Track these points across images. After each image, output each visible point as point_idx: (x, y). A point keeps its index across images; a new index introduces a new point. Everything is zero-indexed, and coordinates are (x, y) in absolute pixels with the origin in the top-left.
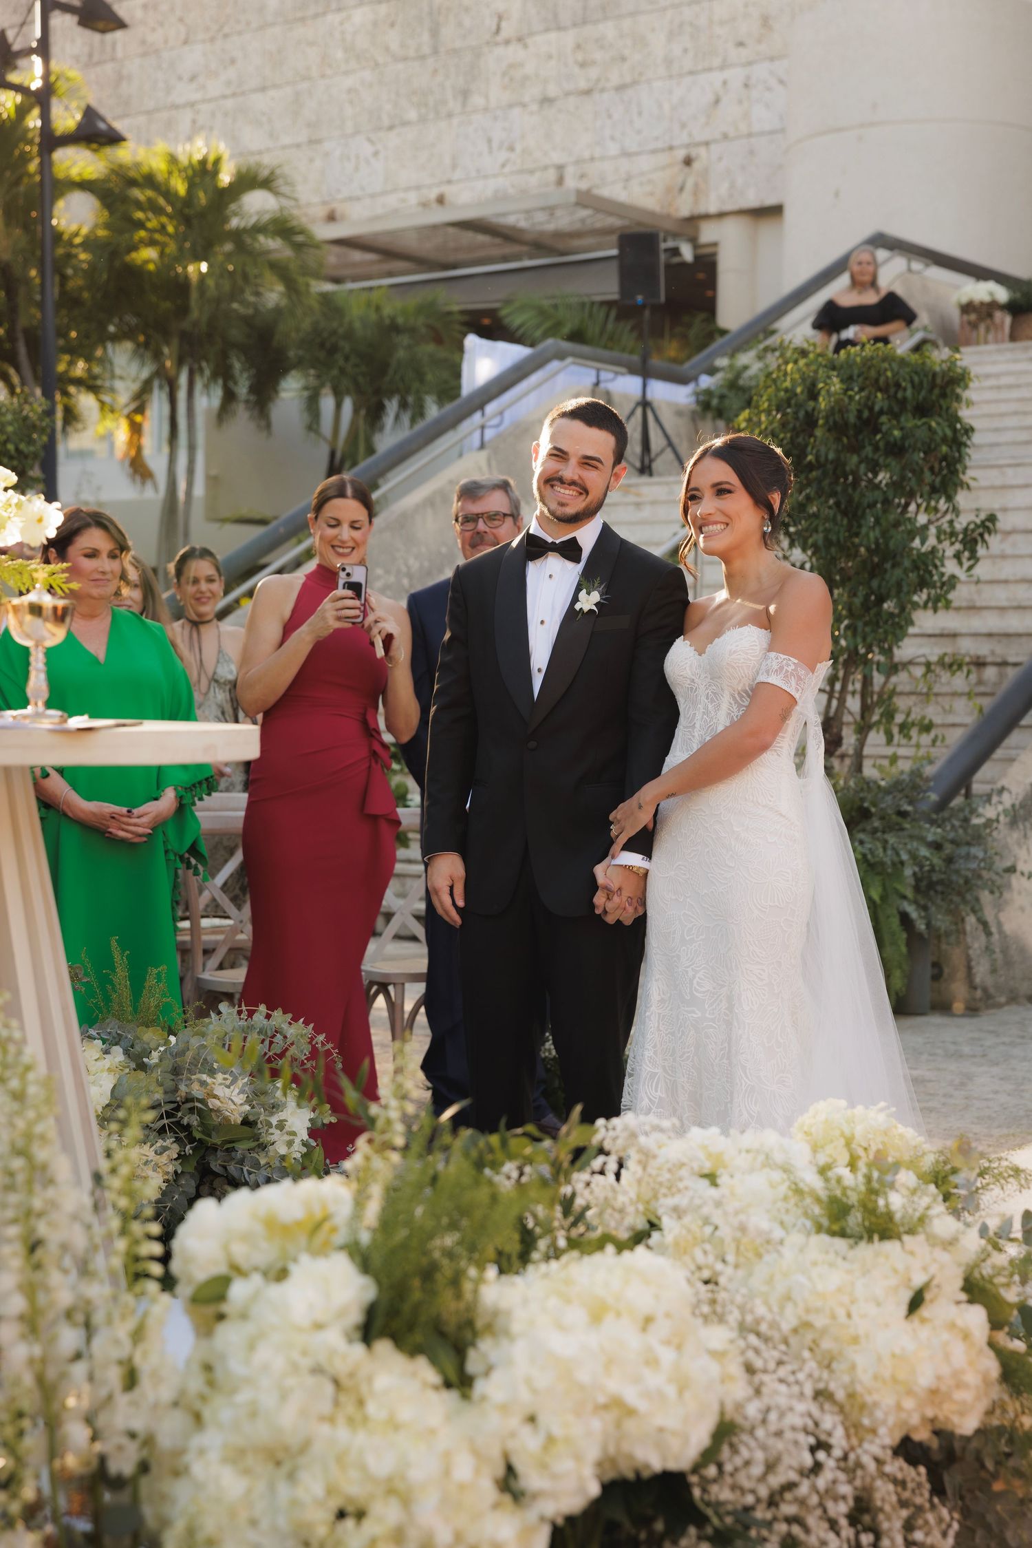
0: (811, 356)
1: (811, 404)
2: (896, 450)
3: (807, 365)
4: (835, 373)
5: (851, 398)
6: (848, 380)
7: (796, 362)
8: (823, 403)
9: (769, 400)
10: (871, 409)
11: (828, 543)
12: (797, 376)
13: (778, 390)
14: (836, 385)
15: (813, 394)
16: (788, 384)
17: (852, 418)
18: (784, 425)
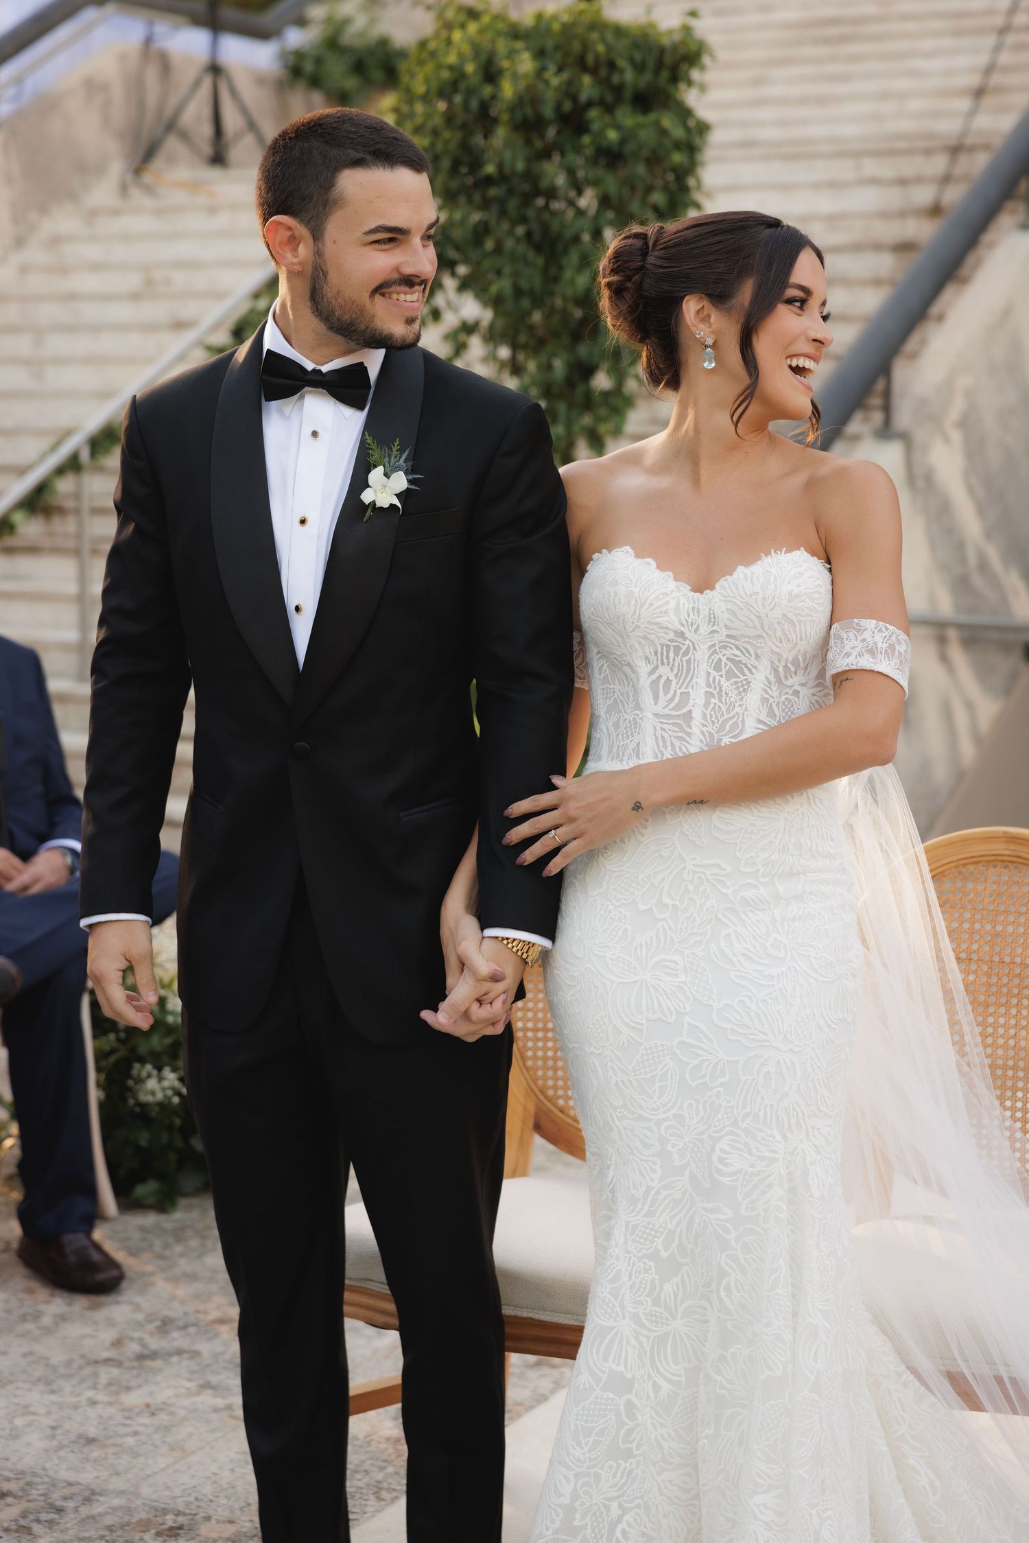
0: (486, 19)
1: (487, 90)
2: (611, 157)
3: (481, 31)
4: (519, 45)
5: (547, 82)
6: (540, 54)
7: (463, 26)
8: (508, 90)
9: (427, 81)
10: (574, 98)
11: (518, 292)
12: (466, 49)
13: (439, 67)
14: (526, 64)
15: (491, 74)
16: (452, 59)
17: (548, 111)
18: (449, 118)
